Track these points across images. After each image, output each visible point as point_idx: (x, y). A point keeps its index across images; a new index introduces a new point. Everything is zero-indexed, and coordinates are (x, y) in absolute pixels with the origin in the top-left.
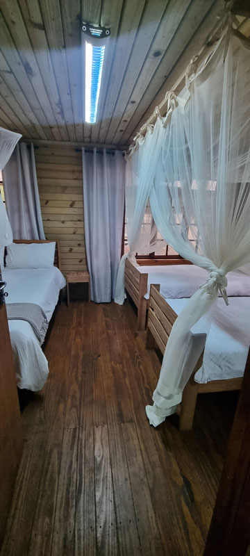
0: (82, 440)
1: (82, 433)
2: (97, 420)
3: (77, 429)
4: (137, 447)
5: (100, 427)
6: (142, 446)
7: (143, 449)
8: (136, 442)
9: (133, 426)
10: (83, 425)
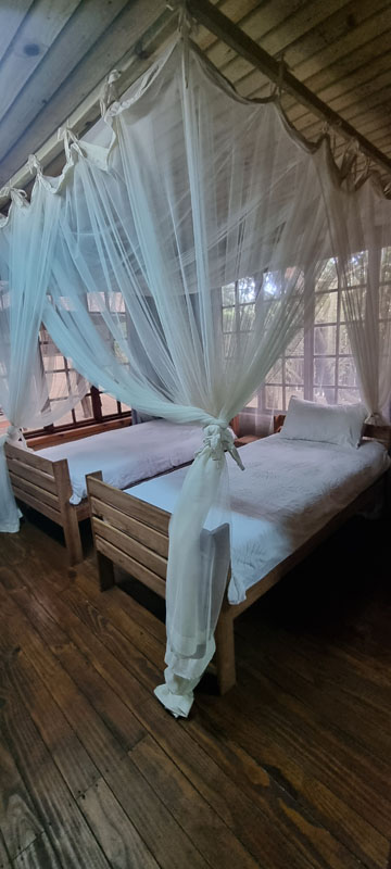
0: (65, 851)
1: (58, 836)
2: (77, 784)
3: (44, 837)
4: (176, 775)
5: (90, 792)
6: (183, 767)
7: (187, 771)
8: (169, 767)
9: (149, 744)
10: (51, 816)
